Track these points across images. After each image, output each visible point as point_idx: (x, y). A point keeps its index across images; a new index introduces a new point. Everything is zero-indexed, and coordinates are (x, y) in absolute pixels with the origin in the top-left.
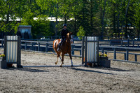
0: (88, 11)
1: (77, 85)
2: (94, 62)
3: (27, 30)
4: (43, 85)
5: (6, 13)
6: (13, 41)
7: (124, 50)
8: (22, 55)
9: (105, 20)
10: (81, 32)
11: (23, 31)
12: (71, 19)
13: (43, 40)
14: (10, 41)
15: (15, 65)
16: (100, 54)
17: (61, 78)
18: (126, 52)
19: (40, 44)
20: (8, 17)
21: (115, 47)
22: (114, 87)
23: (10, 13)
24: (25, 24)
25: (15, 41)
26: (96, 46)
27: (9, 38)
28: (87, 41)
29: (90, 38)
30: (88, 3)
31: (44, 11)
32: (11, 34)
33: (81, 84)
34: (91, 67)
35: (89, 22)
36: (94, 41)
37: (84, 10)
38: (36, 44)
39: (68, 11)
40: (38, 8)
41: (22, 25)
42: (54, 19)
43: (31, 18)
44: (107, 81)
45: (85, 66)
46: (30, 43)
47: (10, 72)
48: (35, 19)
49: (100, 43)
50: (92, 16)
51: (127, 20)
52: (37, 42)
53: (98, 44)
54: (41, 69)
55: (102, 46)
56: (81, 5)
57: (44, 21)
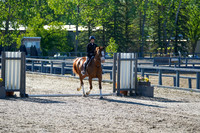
0: (122, 16)
1: (106, 122)
2: (131, 90)
3: (34, 44)
4: (58, 122)
5: (4, 19)
6: (14, 59)
7: (174, 72)
8: (27, 80)
9: (146, 29)
10: (112, 45)
11: (29, 45)
12: (98, 28)
13: (57, 58)
14: (11, 59)
15: (17, 94)
16: (139, 77)
17: (83, 111)
18: (176, 75)
19: (53, 64)
20: (7, 24)
21: (160, 67)
22: (158, 125)
23: (10, 18)
24: (32, 35)
25: (18, 59)
26: (133, 66)
27: (9, 54)
28: (120, 60)
29: (125, 55)
30: (121, 5)
31: (59, 16)
32: (12, 48)
33: (112, 121)
34: (126, 95)
35: (124, 32)
36: (131, 60)
37: (116, 15)
38: (48, 63)
39: (94, 17)
40: (50, 12)
41: (27, 36)
42: (73, 28)
43: (40, 26)
44: (149, 116)
45: (118, 95)
46: (39, 62)
47: (10, 103)
48: (46, 27)
49: (139, 61)
50: (128, 24)
51: (178, 29)
52: (50, 61)
53: (136, 64)
54: (54, 99)
55: (142, 66)
56: (111, 7)
57: (59, 31)
